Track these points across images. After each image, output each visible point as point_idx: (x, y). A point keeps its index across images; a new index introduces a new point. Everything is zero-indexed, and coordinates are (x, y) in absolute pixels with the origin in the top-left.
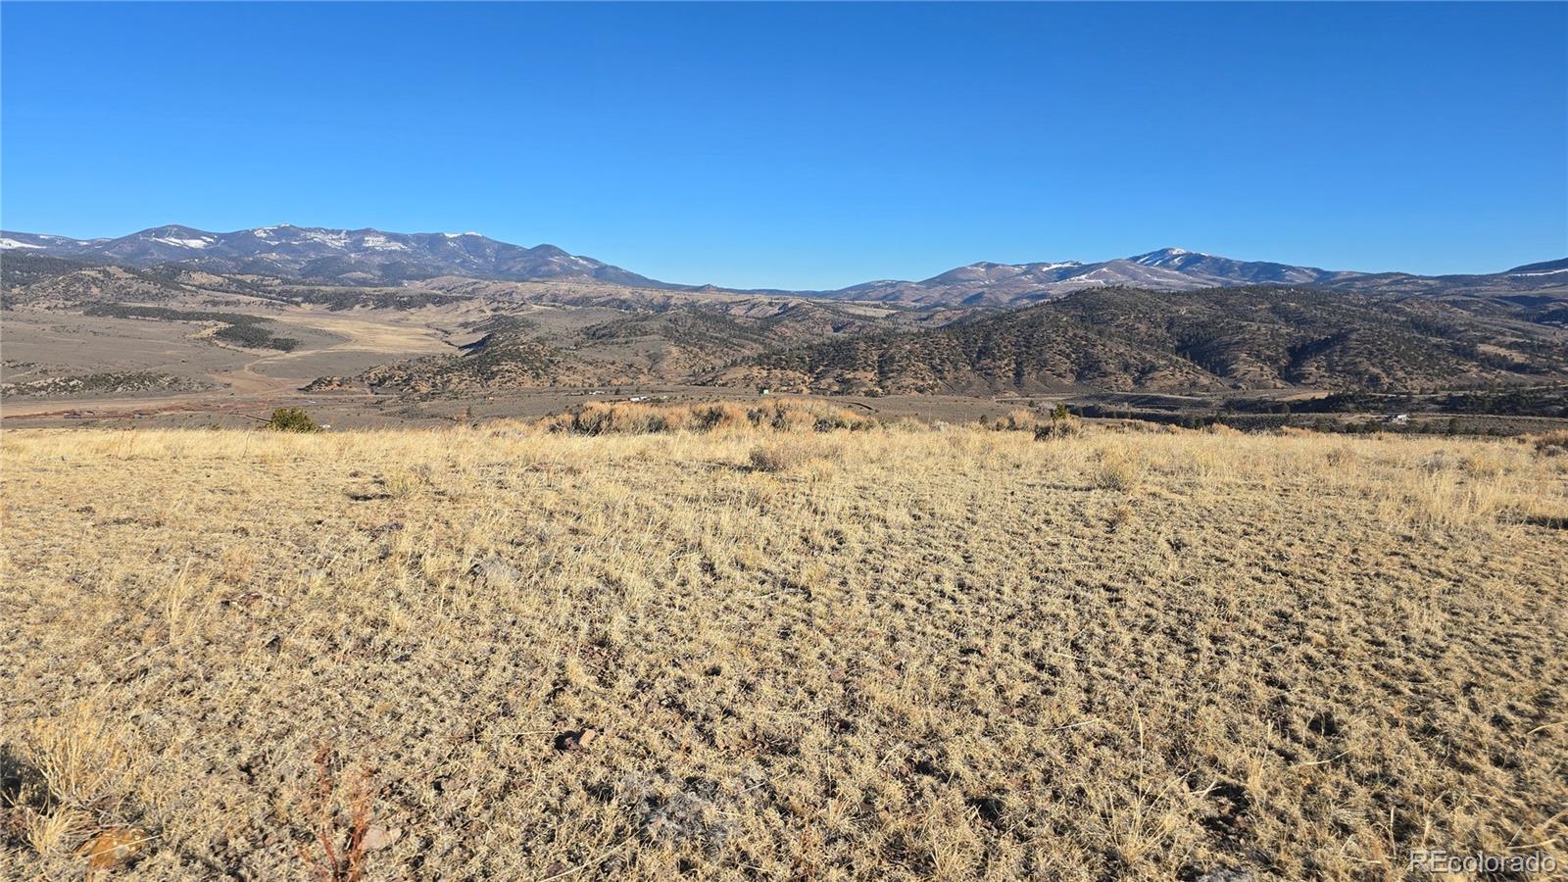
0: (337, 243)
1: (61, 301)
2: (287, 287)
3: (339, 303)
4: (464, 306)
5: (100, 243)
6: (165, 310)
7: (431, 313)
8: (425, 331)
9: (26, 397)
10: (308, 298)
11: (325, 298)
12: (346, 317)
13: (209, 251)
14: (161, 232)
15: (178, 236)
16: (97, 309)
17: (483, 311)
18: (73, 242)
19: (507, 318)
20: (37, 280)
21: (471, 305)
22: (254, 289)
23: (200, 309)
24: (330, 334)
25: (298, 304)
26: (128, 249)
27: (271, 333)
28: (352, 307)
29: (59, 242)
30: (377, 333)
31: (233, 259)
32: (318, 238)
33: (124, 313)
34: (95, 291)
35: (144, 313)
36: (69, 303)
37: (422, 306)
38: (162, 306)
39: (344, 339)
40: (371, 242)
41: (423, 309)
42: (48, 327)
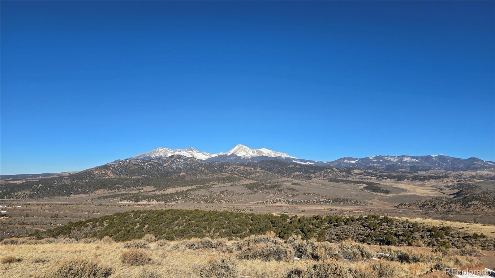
0: (394, 160)
1: (322, 178)
2: (382, 174)
3: (400, 179)
4: (445, 180)
5: (329, 163)
6: (349, 180)
7: (433, 182)
8: (432, 188)
9: (318, 204)
10: (389, 177)
11: (394, 177)
12: (403, 183)
13: (357, 164)
14: (344, 159)
15: (348, 160)
16: (331, 180)
17: (453, 182)
18: (323, 163)
19: (465, 184)
20: (316, 172)
21: (449, 180)
22: (372, 174)
23: (358, 180)
24: (399, 189)
25: (386, 179)
26: (336, 164)
27: (381, 188)
28: (404, 180)
29: (319, 163)
30: (416, 189)
31: (364, 166)
32: (388, 159)
33: (338, 181)
34: (330, 175)
35: (343, 181)
36: (324, 178)
37: (429, 180)
38: (347, 179)
39: (404, 190)
40: (405, 159)
41: (430, 181)
42: (321, 185)
